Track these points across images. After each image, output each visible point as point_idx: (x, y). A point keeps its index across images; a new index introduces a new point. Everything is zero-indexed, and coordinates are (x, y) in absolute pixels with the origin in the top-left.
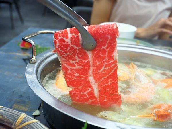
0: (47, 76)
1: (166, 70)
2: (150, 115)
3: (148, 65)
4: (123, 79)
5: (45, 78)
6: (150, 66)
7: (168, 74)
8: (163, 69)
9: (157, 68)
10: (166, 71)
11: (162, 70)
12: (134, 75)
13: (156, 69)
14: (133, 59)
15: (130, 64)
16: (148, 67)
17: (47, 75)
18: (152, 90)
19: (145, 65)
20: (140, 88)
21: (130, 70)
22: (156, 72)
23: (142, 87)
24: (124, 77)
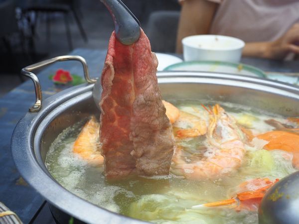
0: (64, 131)
1: (276, 115)
2: (226, 202)
3: (245, 108)
4: (194, 135)
5: (60, 134)
6: (249, 109)
7: (279, 122)
8: (272, 114)
9: (261, 112)
10: (276, 117)
11: (270, 116)
12: (214, 126)
13: (259, 114)
14: (221, 97)
15: (213, 107)
16: (246, 111)
17: (65, 129)
18: (237, 154)
19: (240, 107)
20: (218, 151)
21: (211, 116)
22: (258, 120)
23: (220, 149)
24: (196, 131)
